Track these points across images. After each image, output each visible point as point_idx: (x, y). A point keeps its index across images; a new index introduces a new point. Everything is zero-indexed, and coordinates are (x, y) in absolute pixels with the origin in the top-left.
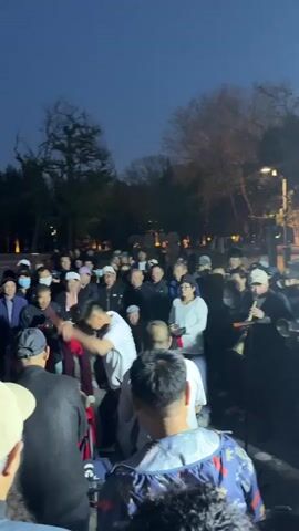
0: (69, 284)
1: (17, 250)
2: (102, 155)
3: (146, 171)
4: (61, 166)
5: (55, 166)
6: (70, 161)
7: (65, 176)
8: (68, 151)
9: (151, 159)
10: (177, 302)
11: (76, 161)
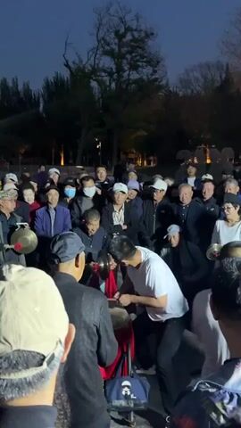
0: (116, 196)
1: (62, 164)
2: (154, 62)
3: (202, 80)
4: (110, 74)
5: (103, 74)
6: (120, 70)
7: (113, 85)
8: (118, 57)
9: (208, 66)
10: (220, 224)
11: (126, 68)
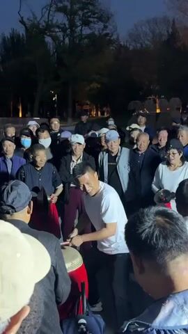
1: (20, 115)
2: (105, 18)
3: (151, 35)
4: (64, 30)
5: (57, 30)
6: (72, 25)
7: (67, 40)
8: (70, 14)
9: (155, 21)
10: (162, 168)
11: (78, 24)
